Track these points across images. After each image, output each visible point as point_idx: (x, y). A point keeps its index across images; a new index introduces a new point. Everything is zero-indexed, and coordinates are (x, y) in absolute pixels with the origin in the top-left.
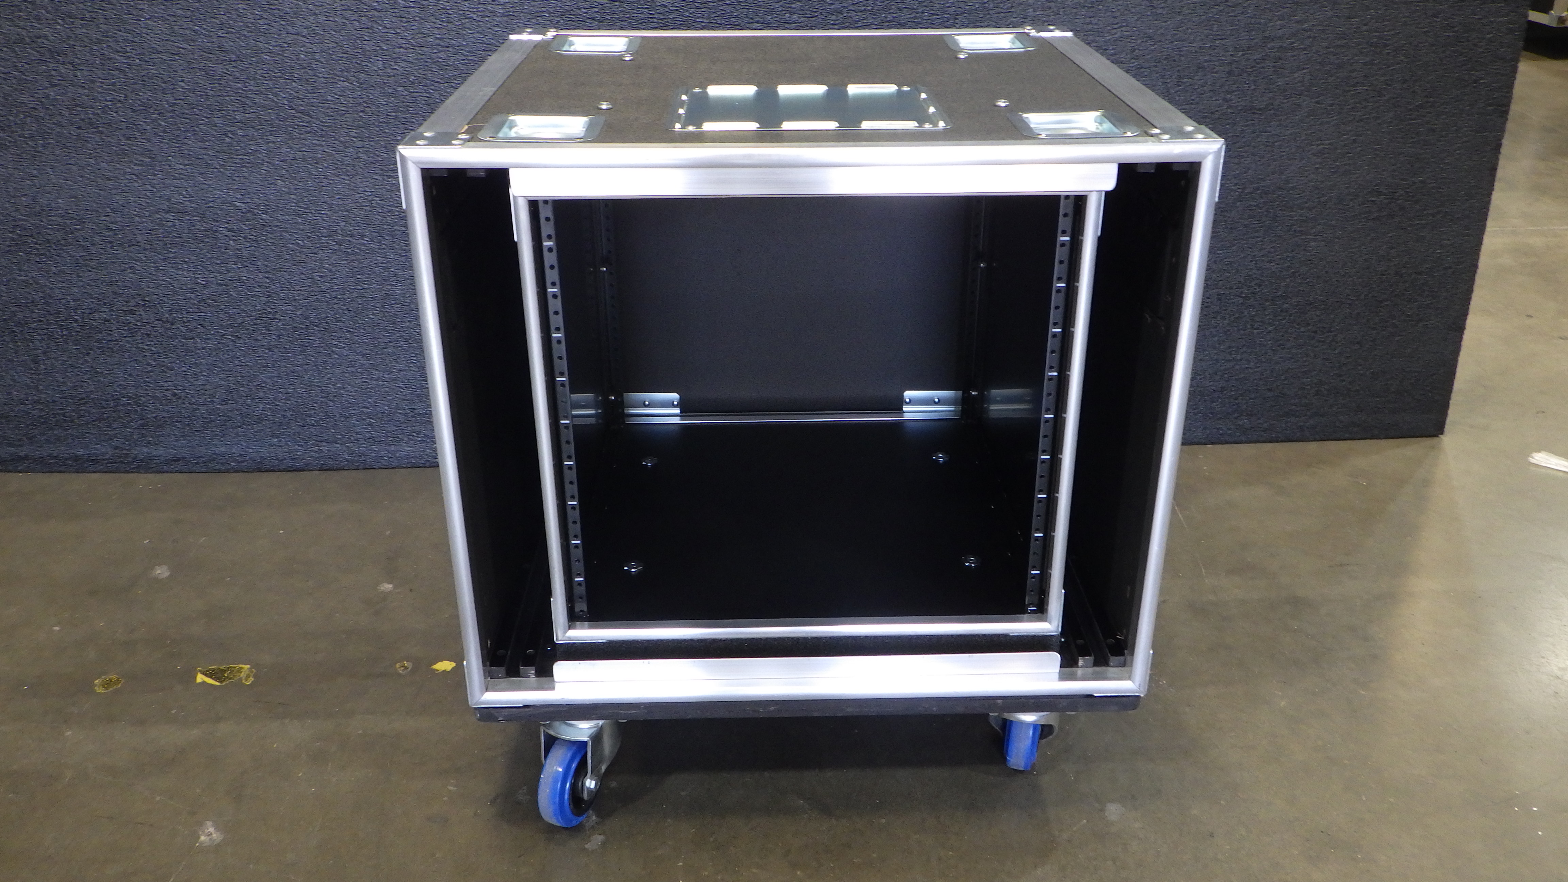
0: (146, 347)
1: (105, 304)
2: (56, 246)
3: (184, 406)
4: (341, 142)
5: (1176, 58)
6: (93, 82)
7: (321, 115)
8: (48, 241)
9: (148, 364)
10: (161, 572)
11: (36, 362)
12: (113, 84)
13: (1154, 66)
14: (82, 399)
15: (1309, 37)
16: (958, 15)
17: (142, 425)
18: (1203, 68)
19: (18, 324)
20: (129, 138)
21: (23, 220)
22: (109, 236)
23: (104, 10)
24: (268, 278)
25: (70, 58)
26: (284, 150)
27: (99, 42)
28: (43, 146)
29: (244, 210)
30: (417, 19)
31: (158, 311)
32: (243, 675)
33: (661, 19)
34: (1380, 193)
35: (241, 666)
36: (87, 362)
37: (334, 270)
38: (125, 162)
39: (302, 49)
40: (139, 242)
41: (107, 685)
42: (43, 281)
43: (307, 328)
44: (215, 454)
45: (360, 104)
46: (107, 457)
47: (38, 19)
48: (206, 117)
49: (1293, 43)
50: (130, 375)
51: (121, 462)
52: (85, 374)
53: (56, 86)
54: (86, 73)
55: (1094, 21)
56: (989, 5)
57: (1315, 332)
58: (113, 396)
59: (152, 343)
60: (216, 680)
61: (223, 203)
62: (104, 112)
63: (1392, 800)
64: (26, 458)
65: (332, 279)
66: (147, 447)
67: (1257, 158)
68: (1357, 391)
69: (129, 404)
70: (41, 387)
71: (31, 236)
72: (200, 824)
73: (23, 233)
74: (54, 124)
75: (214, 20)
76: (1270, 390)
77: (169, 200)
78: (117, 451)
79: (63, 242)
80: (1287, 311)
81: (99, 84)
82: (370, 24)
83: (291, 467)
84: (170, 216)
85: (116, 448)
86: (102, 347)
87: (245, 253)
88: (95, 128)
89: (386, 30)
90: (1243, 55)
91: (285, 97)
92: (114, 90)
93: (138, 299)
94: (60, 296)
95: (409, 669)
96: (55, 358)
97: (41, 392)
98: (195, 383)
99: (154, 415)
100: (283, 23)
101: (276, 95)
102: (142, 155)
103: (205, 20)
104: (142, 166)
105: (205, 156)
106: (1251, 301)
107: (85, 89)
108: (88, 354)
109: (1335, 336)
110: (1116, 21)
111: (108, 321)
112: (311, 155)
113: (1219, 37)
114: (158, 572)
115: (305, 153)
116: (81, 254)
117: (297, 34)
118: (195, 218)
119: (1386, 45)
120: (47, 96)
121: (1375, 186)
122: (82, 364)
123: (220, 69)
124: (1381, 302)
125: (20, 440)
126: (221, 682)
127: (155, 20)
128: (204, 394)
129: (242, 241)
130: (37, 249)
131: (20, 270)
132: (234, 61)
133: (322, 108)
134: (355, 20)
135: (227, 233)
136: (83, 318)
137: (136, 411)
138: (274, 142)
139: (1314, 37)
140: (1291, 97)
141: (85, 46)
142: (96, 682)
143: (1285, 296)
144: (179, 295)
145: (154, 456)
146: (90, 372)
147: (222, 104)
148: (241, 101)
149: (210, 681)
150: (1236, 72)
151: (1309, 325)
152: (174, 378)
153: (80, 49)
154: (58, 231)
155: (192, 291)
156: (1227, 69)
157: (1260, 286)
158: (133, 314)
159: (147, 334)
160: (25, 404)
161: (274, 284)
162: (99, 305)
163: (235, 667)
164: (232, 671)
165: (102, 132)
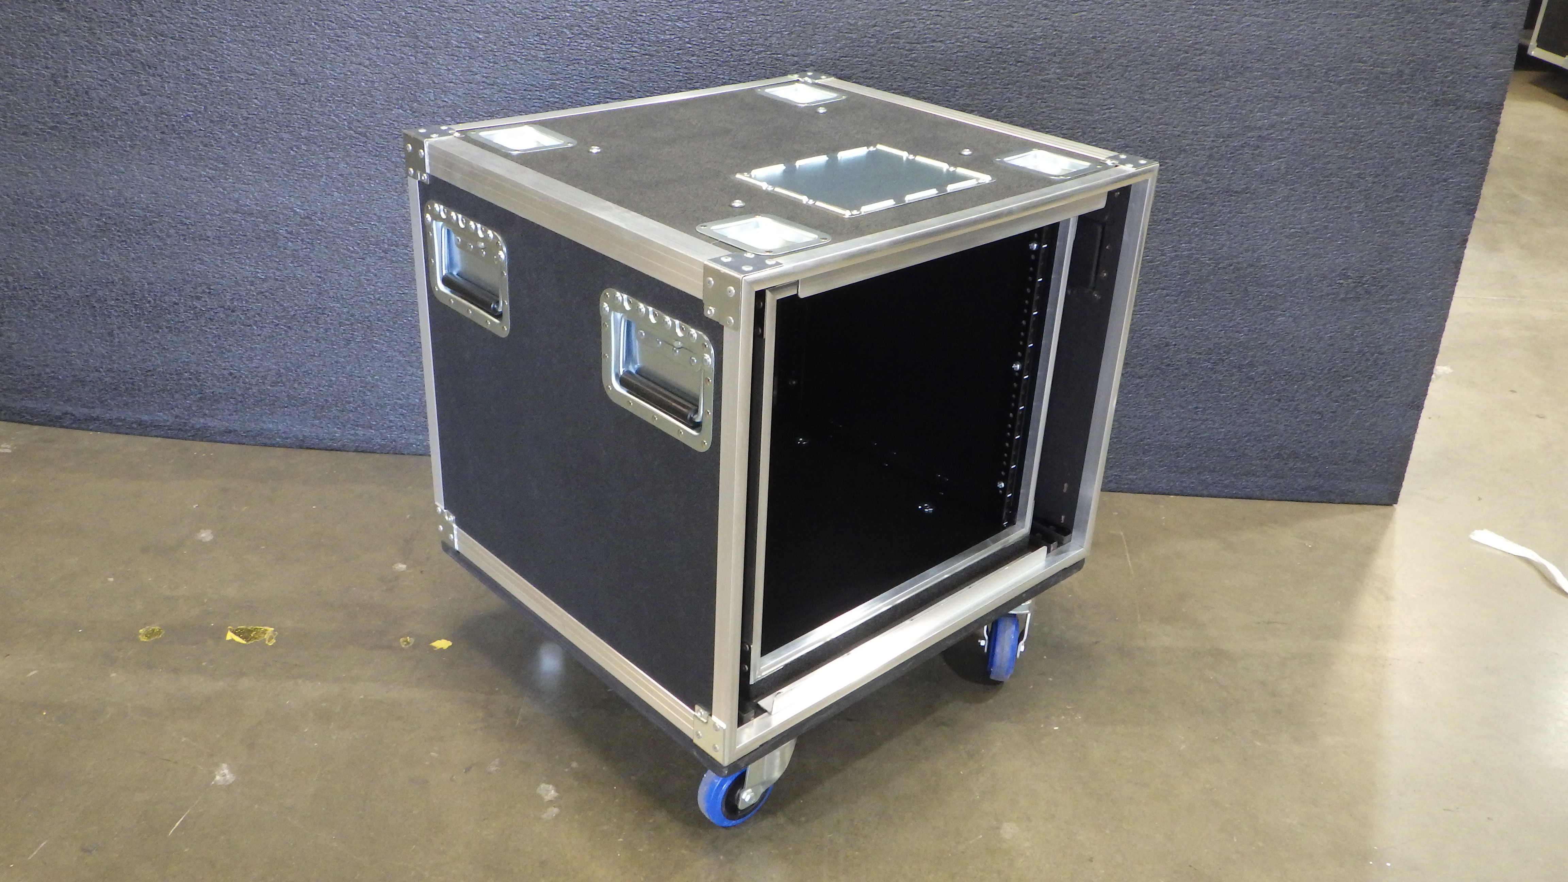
0: (208, 330)
1: (175, 289)
2: (136, 235)
3: (238, 384)
4: (393, 162)
5: (1160, 140)
6: (178, 93)
7: (377, 138)
8: (130, 230)
9: (210, 345)
10: (206, 535)
11: (111, 334)
12: (195, 97)
14: (150, 371)
15: (1287, 129)
16: (958, 87)
17: (201, 398)
18: (1184, 150)
19: (99, 301)
20: (206, 146)
21: (109, 210)
22: (183, 230)
23: (192, 32)
24: (320, 277)
25: (159, 71)
26: (342, 165)
27: (185, 59)
28: (130, 146)
29: (303, 216)
31: (222, 298)
33: (686, 74)
34: (1348, 277)
35: (266, 628)
36: (156, 338)
37: (379, 275)
38: (201, 166)
39: (363, 78)
40: (209, 237)
41: (149, 635)
42: (122, 265)
43: (352, 324)
44: (263, 429)
46: (168, 424)
47: (134, 35)
48: (275, 132)
49: (1272, 134)
50: (193, 353)
52: (153, 349)
53: (145, 94)
54: (172, 85)
55: (1085, 101)
56: (988, 81)
57: (1279, 400)
58: (176, 370)
59: (214, 327)
60: (243, 639)
61: (285, 208)
62: (186, 121)
63: (1260, 844)
64: (97, 418)
65: (376, 283)
66: (203, 418)
67: (1232, 237)
68: (1316, 457)
69: (190, 379)
70: (114, 358)
71: (115, 224)
72: (217, 765)
73: (109, 221)
74: (142, 127)
75: (287, 47)
76: (1232, 450)
77: (237, 201)
78: (177, 420)
79: (142, 232)
80: (1253, 379)
81: (183, 96)
82: (425, 59)
83: (330, 446)
84: (237, 216)
85: (177, 417)
86: (170, 327)
87: (301, 254)
88: (177, 134)
89: (438, 66)
90: (1224, 141)
91: (345, 119)
92: (195, 102)
93: (204, 287)
94: (137, 279)
95: (411, 645)
96: (128, 333)
97: (113, 362)
98: (250, 365)
99: (212, 391)
100: (347, 53)
101: (337, 116)
102: (216, 160)
103: (279, 46)
104: (216, 170)
105: (271, 166)
106: (1219, 368)
107: (171, 99)
108: (158, 332)
109: (1298, 405)
110: (1106, 102)
111: (177, 304)
112: (365, 171)
113: (1201, 124)
114: (203, 535)
115: (360, 169)
116: (157, 244)
117: (360, 64)
118: (259, 219)
119: (1360, 142)
120: (137, 103)
121: (1343, 270)
122: (151, 340)
123: (290, 90)
124: (1344, 377)
125: (92, 402)
126: (248, 641)
127: (236, 43)
128: (257, 376)
129: (300, 243)
130: (119, 236)
131: (104, 253)
132: (303, 84)
133: (378, 131)
134: (411, 55)
135: (286, 235)
136: (155, 300)
137: (196, 385)
138: (333, 158)
139: (1292, 130)
140: (1267, 183)
141: (173, 62)
142: (141, 631)
143: (1251, 365)
144: (240, 286)
145: (209, 427)
146: (158, 347)
147: (289, 121)
148: (307, 120)
149: (238, 639)
150: (1217, 156)
151: (1273, 393)
152: (231, 359)
153: (169, 64)
154: (139, 222)
155: (252, 284)
156: (1208, 154)
157: (1228, 353)
158: (200, 300)
159: (210, 319)
160: (100, 371)
161: (325, 283)
162: (170, 289)
163: (261, 629)
164: (258, 632)
165: (183, 138)
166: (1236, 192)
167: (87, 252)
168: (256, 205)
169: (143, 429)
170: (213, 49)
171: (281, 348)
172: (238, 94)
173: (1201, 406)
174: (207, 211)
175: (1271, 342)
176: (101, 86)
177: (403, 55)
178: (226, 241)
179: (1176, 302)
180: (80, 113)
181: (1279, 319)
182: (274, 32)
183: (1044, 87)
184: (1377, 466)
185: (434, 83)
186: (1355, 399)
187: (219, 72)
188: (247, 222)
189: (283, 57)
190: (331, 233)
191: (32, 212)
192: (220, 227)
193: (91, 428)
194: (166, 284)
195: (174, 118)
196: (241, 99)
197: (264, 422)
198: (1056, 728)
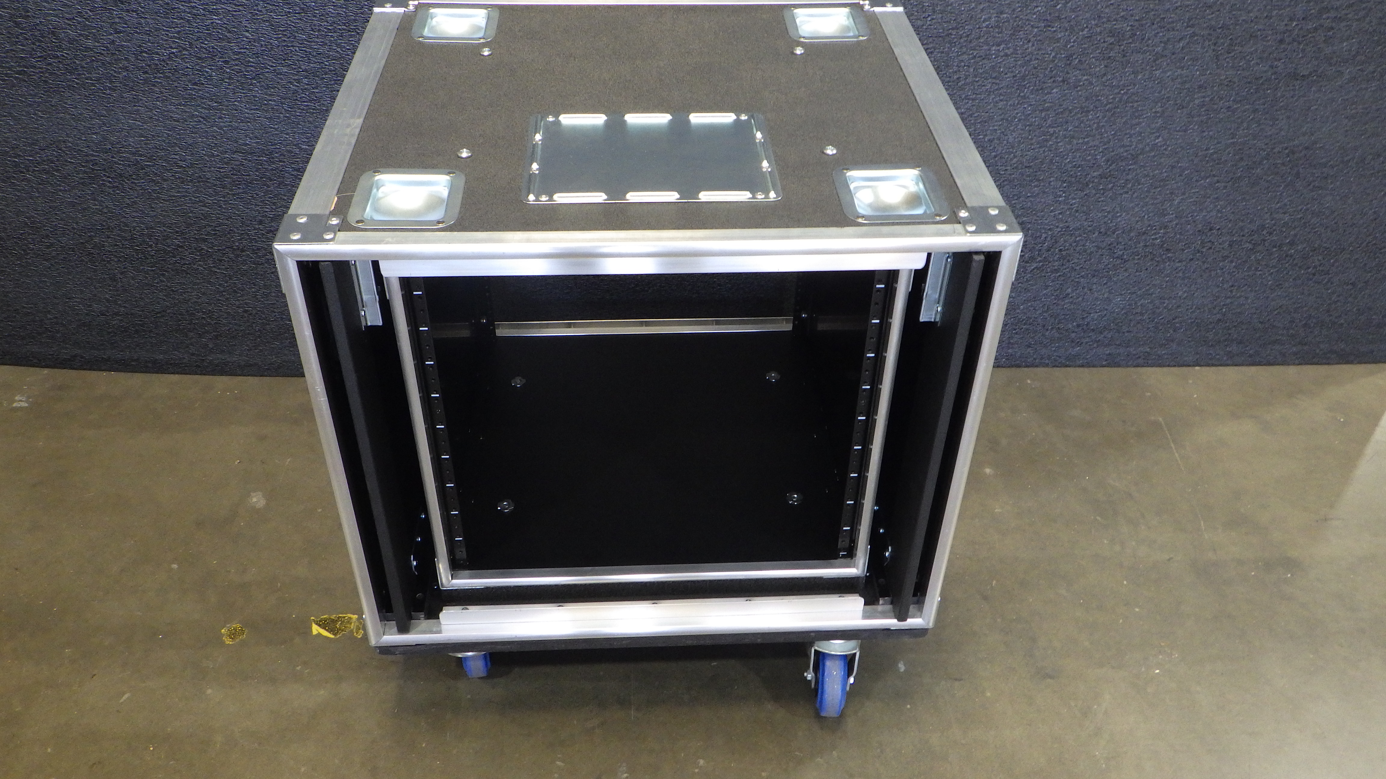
0: (218, 271)
1: (177, 232)
2: (128, 180)
6: (157, 29)
8: (121, 175)
10: (258, 500)
11: (113, 279)
12: (178, 32)
13: (1210, 35)
14: (159, 312)
17: (216, 337)
18: (1256, 36)
20: (195, 84)
21: (95, 156)
31: (229, 239)
32: (353, 627)
35: (349, 615)
36: (162, 281)
38: (192, 105)
39: (366, 3)
40: (208, 179)
41: (233, 635)
42: (117, 210)
46: (184, 361)
48: (272, 66)
50: (204, 294)
51: (198, 366)
52: (161, 292)
53: (120, 32)
54: (150, 21)
57: (1314, 275)
58: (188, 311)
59: (224, 267)
60: (330, 632)
62: (170, 58)
64: (109, 359)
66: (221, 354)
67: (1292, 121)
68: (1342, 324)
69: (203, 318)
70: (120, 302)
71: (104, 170)
74: (121, 68)
76: (1261, 323)
78: (194, 357)
80: (1291, 256)
85: (193, 354)
88: (161, 73)
92: (179, 39)
99: (227, 328)
104: (209, 109)
105: (270, 102)
106: (1260, 248)
107: (151, 36)
108: (163, 275)
109: (1332, 277)
111: (181, 247)
114: (254, 500)
116: (153, 188)
118: (262, 158)
120: (113, 42)
122: (157, 283)
125: (102, 345)
126: (335, 635)
130: (110, 182)
131: (94, 200)
136: (157, 244)
137: (210, 324)
140: (1335, 65)
142: (223, 631)
143: (1292, 243)
145: (228, 362)
146: (165, 289)
147: (286, 54)
148: (306, 52)
149: (325, 633)
150: (1287, 40)
151: (1309, 268)
152: (245, 298)
154: (129, 166)
155: (261, 222)
156: (1279, 38)
157: (1270, 234)
158: (205, 242)
159: (218, 260)
160: (106, 315)
162: (172, 233)
163: (345, 617)
164: (342, 622)
165: (169, 77)
166: (1303, 76)
167: (76, 199)
168: (257, 143)
169: (159, 367)
172: (226, 28)
173: (1236, 284)
174: (204, 152)
175: (1314, 220)
176: (69, 25)
178: (227, 181)
179: (1225, 187)
180: (49, 55)
187: (203, 4)
188: (250, 161)
191: (9, 161)
192: (219, 168)
193: (103, 368)
194: (167, 227)
195: (156, 57)
196: (230, 32)
197: (285, 355)
198: (1158, 671)
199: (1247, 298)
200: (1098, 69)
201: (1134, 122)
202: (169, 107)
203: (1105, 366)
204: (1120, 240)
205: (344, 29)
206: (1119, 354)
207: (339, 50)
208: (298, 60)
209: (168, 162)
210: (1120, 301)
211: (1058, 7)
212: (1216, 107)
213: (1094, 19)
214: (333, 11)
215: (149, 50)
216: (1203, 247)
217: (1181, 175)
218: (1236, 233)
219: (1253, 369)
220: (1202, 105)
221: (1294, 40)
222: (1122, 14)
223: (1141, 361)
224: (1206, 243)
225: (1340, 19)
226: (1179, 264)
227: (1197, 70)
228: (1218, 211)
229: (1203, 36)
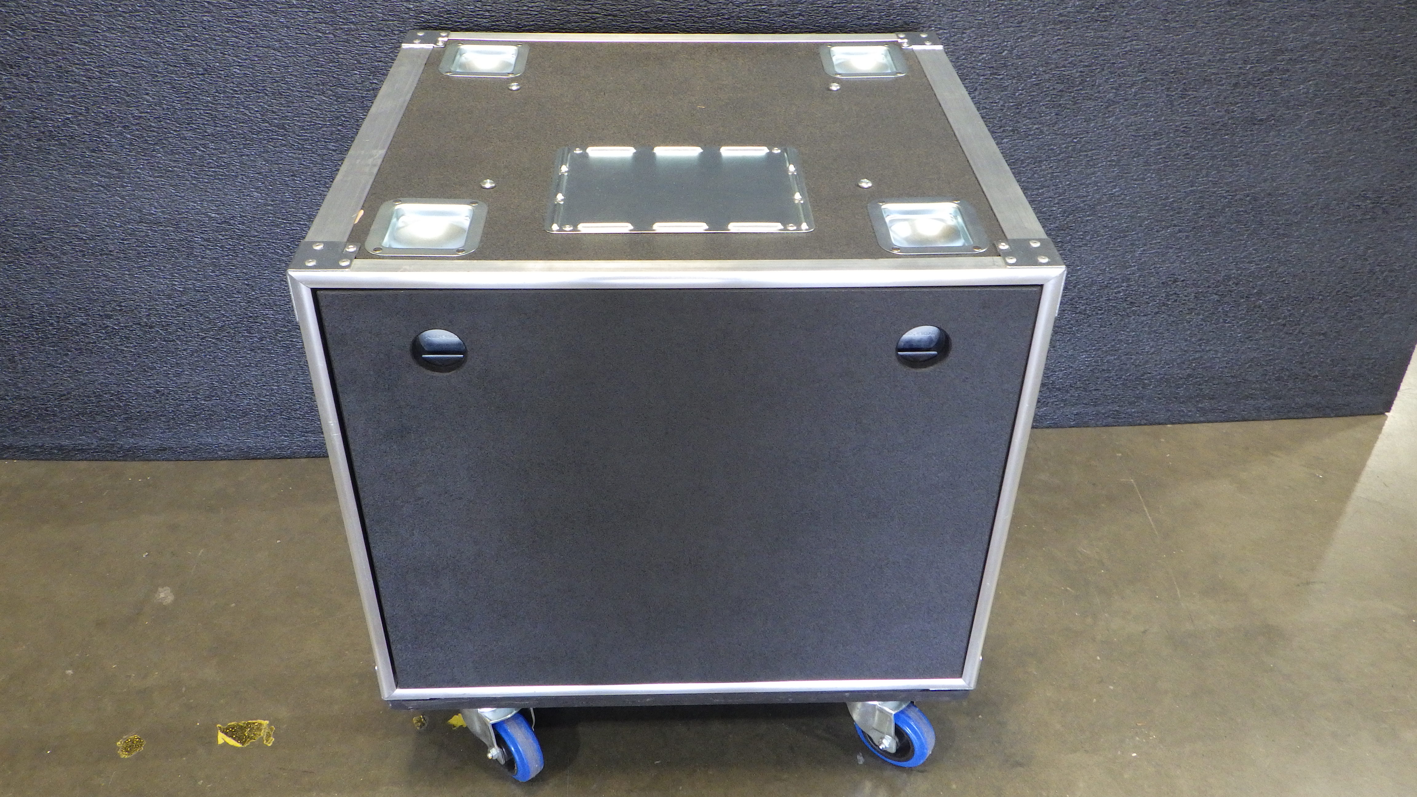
0: (126, 349)
1: (80, 309)
2: (24, 254)
3: (168, 402)
4: (319, 155)
6: (50, 94)
7: (297, 129)
8: (16, 250)
9: (129, 364)
10: (165, 595)
11: (12, 360)
12: (73, 97)
13: (1162, 79)
14: (64, 395)
15: (1320, 49)
17: (126, 419)
18: (1210, 81)
20: (94, 151)
22: (80, 245)
23: (57, 21)
24: (248, 285)
25: (24, 70)
26: (260, 162)
27: (54, 54)
29: (219, 221)
30: (396, 32)
31: (136, 315)
32: (263, 733)
34: (1366, 198)
35: (259, 721)
36: (65, 362)
38: (91, 174)
39: (274, 63)
40: (111, 251)
41: (129, 748)
42: (14, 287)
44: (201, 444)
45: (337, 118)
46: (93, 447)
48: (175, 131)
49: (1303, 56)
50: (111, 374)
51: (107, 451)
52: (64, 373)
53: (10, 98)
54: (42, 86)
55: (1105, 34)
57: (1284, 325)
58: (94, 393)
59: (131, 345)
60: (236, 741)
62: (65, 125)
64: (11, 447)
66: (132, 438)
67: (1252, 167)
68: (1316, 376)
69: (112, 400)
75: (176, 32)
76: (1233, 377)
77: (140, 210)
78: (102, 442)
79: (31, 251)
80: (1260, 307)
81: (57, 97)
82: (345, 37)
83: (278, 455)
84: (143, 227)
85: (102, 439)
86: (80, 349)
88: (56, 140)
90: (1252, 67)
91: (257, 111)
92: (74, 103)
93: (114, 304)
94: (33, 301)
95: (426, 725)
96: (33, 359)
97: (20, 389)
98: (178, 381)
99: (138, 410)
100: (252, 35)
101: (246, 107)
102: (109, 167)
103: (168, 32)
104: (110, 178)
105: (175, 169)
106: (1226, 299)
107: (43, 101)
108: (67, 355)
109: (1303, 328)
110: (1128, 34)
111: (84, 324)
113: (1229, 50)
114: (162, 595)
115: (281, 166)
116: (52, 262)
117: (268, 47)
118: (168, 228)
119: (1395, 57)
121: (1363, 191)
122: (60, 364)
123: (187, 83)
124: (1351, 298)
126: (243, 743)
127: (113, 32)
128: (187, 391)
129: (219, 250)
132: (202, 74)
133: (298, 121)
134: (329, 33)
136: (58, 322)
137: (119, 406)
138: (248, 155)
139: (1326, 50)
140: (1293, 109)
141: (40, 58)
142: (118, 743)
143: (1260, 293)
144: (156, 301)
145: (140, 446)
146: (69, 370)
147: (190, 117)
148: (212, 114)
149: (231, 742)
150: (1242, 83)
151: (1279, 319)
152: (155, 377)
153: (35, 61)
154: (25, 240)
155: (169, 297)
156: (1234, 82)
157: (1237, 284)
158: (110, 318)
159: (125, 337)
160: (6, 400)
161: (254, 290)
162: (74, 310)
163: (254, 723)
164: (252, 729)
165: (65, 145)
166: (1261, 120)
168: (163, 212)
169: (65, 454)
170: (86, 40)
171: (212, 362)
172: (124, 91)
173: (1204, 338)
174: (106, 223)
175: (1281, 269)
177: (320, 34)
178: (132, 254)
179: (1187, 237)
181: (1293, 246)
182: (158, 16)
183: (1061, 22)
184: (1375, 379)
185: (359, 62)
186: (1360, 318)
187: (98, 67)
188: (156, 231)
189: (173, 44)
190: (254, 236)
192: (123, 240)
194: (68, 304)
195: (50, 123)
196: (128, 96)
197: (202, 437)
198: (1134, 755)
199: (1217, 352)
200: (1048, 118)
201: (1088, 171)
202: (67, 176)
203: (1073, 427)
204: (1082, 294)
205: (252, 90)
206: (1087, 414)
207: (247, 112)
208: (203, 124)
209: (66, 234)
210: (1086, 358)
211: (1004, 54)
212: (1173, 154)
213: (1042, 66)
214: (238, 71)
215: (42, 116)
216: (1168, 300)
217: (1141, 226)
218: (1202, 284)
219: (1227, 425)
220: (1159, 151)
221: (1249, 83)
222: (1070, 60)
223: (1110, 420)
224: (1172, 295)
225: (1296, 61)
226: (1144, 318)
227: (1151, 116)
228: (1182, 262)
229: (1155, 81)
